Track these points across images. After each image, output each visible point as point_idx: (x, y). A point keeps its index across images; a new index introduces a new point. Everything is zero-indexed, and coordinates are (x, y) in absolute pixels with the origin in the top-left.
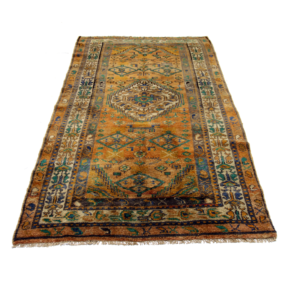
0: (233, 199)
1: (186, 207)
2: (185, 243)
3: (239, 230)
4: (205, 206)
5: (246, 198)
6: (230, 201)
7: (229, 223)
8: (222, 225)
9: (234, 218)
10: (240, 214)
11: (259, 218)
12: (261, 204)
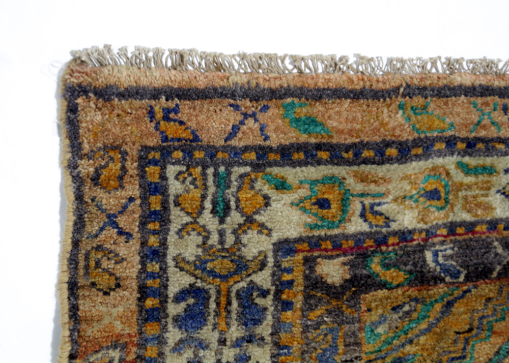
0: (224, 287)
1: (427, 231)
2: (443, 60)
3: (236, 107)
4: (351, 243)
5: (157, 301)
6: (237, 278)
7: (270, 149)
8: (303, 138)
9: (242, 176)
10: (209, 198)
11: (127, 179)
12: (93, 264)
